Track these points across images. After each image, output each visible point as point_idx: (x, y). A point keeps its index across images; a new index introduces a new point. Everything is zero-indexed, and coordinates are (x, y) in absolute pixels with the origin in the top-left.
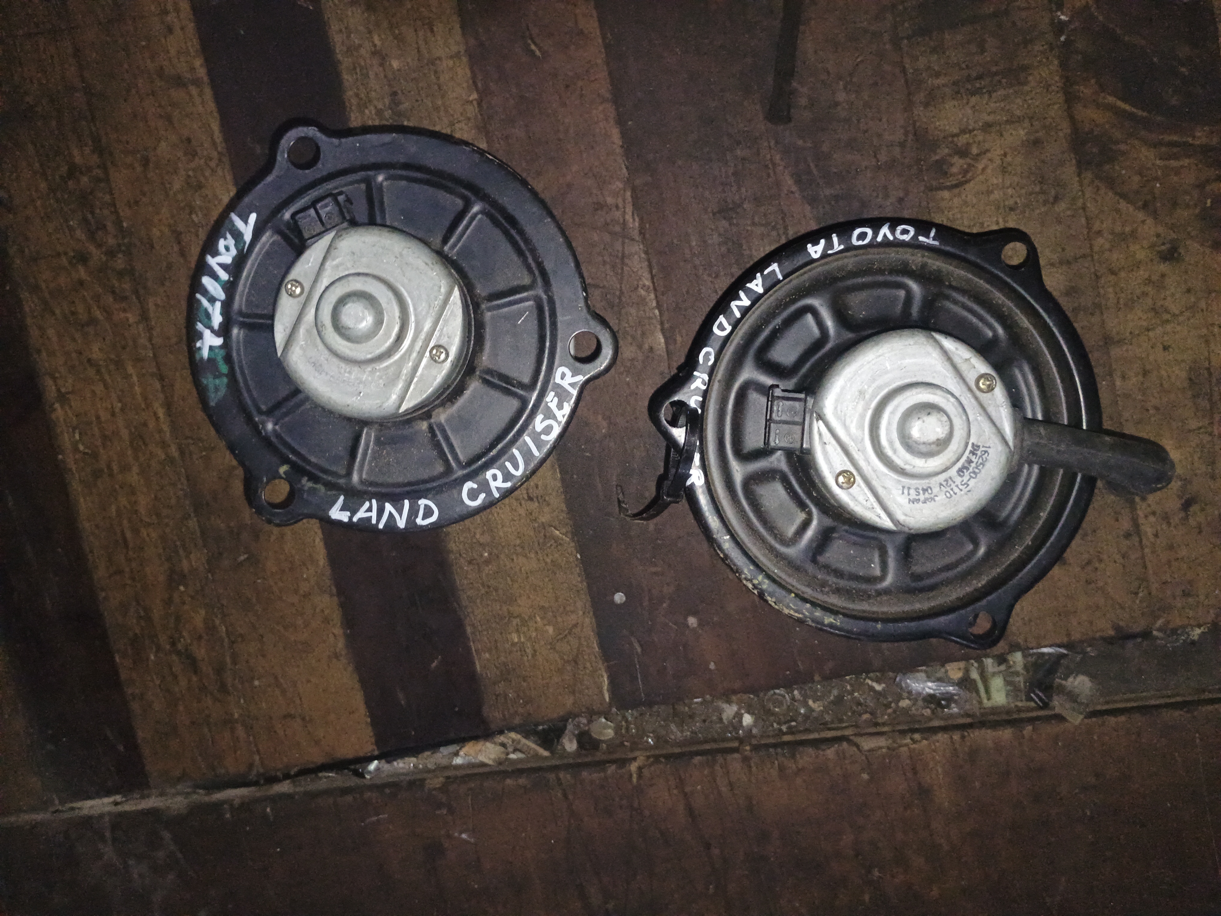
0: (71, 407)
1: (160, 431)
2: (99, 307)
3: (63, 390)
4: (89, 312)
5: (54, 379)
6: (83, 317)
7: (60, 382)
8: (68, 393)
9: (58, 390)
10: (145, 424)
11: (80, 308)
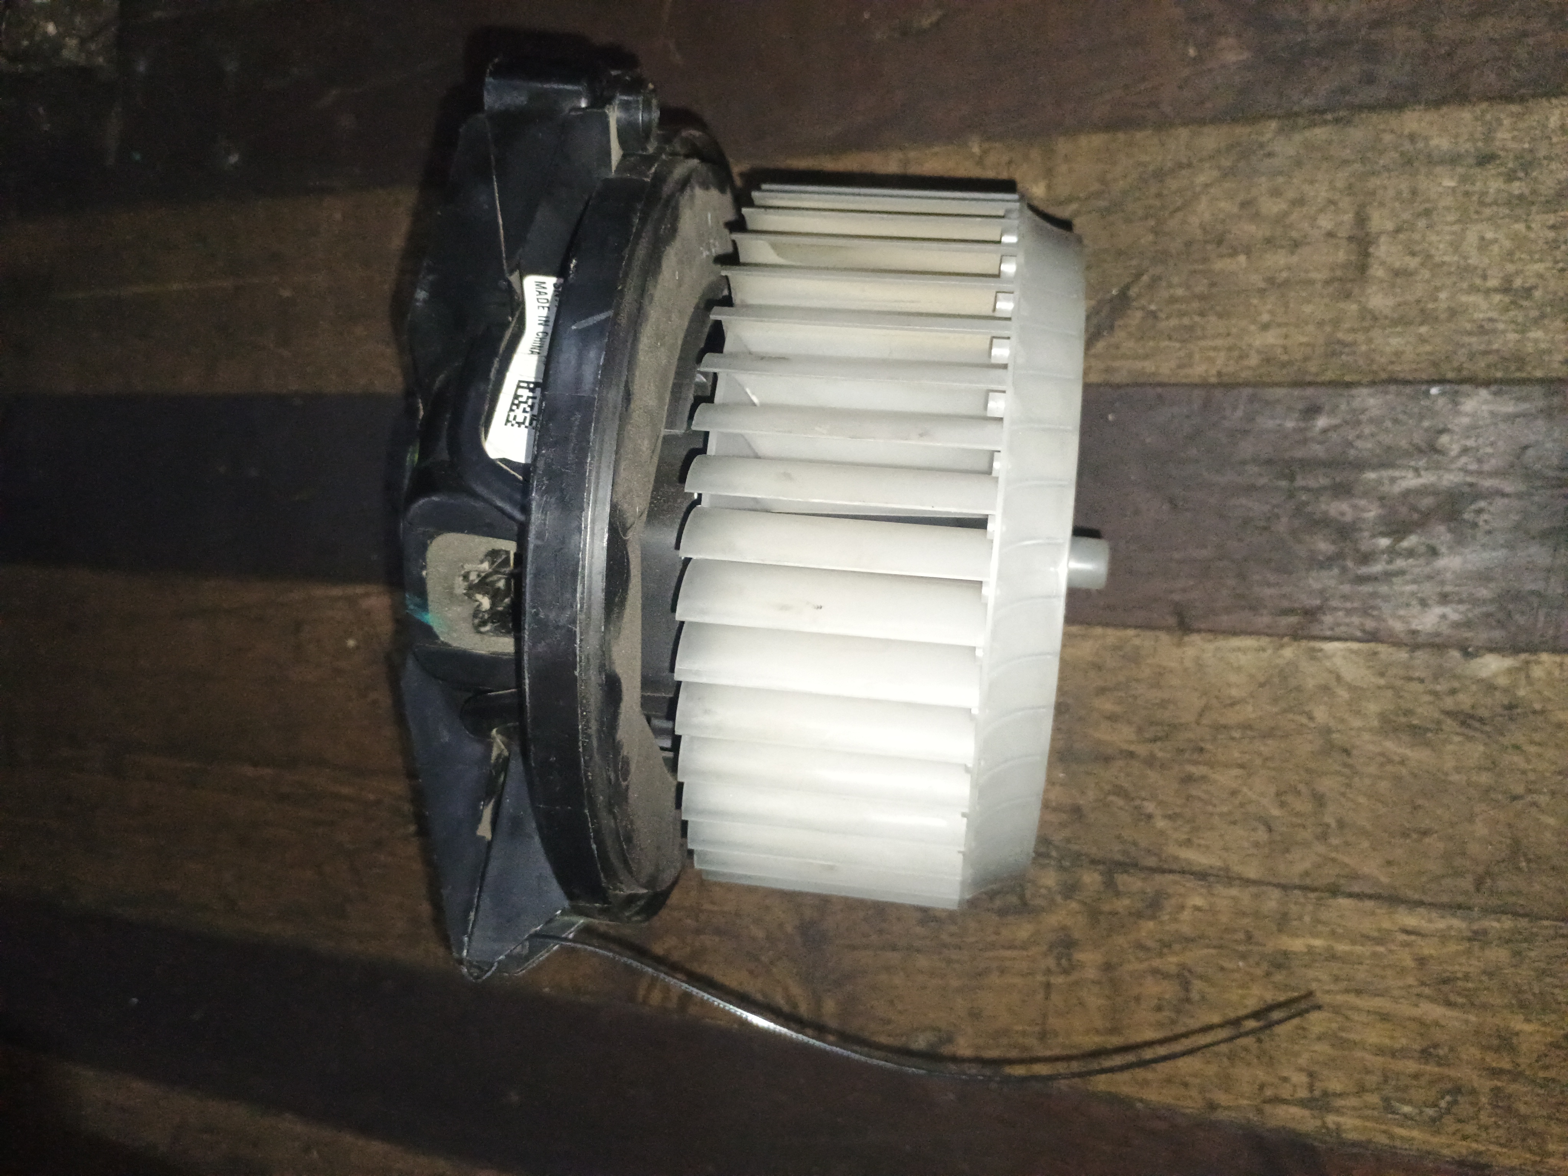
0: (1340, 1095)
1: (1444, 937)
2: (1161, 955)
3: (1303, 1093)
4: (1166, 976)
5: (1277, 1100)
6: (1169, 990)
7: (1285, 1092)
8: (1311, 1087)
9: (1302, 1103)
10: (1422, 961)
11: (1152, 988)
